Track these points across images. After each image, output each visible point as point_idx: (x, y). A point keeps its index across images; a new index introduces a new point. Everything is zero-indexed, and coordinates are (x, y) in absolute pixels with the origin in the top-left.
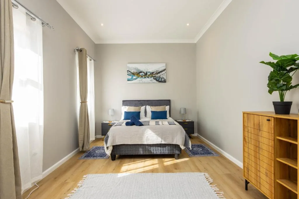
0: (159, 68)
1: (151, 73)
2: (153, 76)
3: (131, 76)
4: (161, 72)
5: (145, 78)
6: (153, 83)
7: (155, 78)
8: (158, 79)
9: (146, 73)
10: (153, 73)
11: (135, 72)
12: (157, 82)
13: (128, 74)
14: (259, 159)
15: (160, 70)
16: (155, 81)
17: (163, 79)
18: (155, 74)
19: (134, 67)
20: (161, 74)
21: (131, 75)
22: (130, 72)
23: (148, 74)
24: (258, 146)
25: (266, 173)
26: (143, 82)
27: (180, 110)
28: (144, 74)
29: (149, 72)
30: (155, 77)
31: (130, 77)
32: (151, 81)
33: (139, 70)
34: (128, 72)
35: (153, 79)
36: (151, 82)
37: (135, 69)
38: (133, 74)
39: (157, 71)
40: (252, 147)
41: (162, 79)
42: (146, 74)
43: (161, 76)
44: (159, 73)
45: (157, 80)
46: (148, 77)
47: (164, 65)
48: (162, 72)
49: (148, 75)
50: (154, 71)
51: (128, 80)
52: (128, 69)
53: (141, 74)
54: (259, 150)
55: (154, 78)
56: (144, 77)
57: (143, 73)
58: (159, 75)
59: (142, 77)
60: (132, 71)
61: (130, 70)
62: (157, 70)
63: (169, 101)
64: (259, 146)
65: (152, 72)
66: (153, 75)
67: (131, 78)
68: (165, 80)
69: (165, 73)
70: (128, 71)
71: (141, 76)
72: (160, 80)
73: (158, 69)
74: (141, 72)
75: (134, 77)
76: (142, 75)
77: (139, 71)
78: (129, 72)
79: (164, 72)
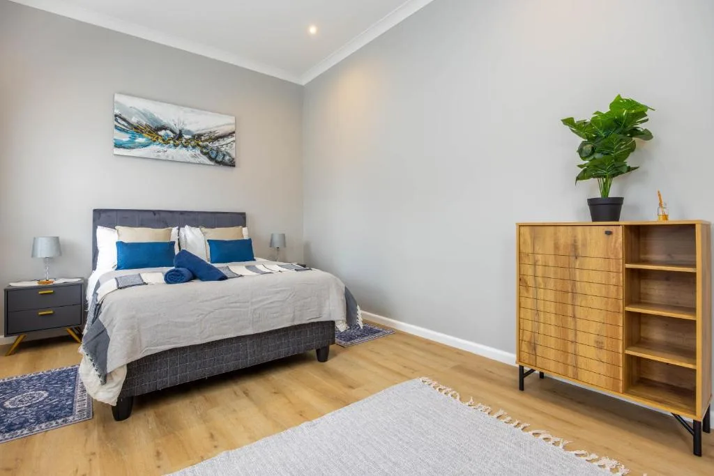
0: (218, 127)
1: (194, 136)
2: (198, 145)
3: (130, 135)
4: (222, 137)
5: (176, 146)
6: (200, 164)
7: (204, 151)
8: (213, 156)
9: (178, 132)
10: (200, 136)
11: (144, 123)
12: (212, 163)
13: (116, 127)
14: (574, 317)
15: (220, 132)
16: (205, 159)
17: (227, 158)
18: (206, 140)
19: (139, 108)
20: (222, 142)
21: (127, 132)
22: (124, 120)
23: (187, 137)
24: (570, 290)
25: (597, 342)
26: (170, 158)
27: (272, 240)
28: (172, 135)
29: (188, 132)
30: (205, 147)
31: (125, 138)
32: (193, 157)
33: (156, 120)
34: (116, 120)
35: (199, 152)
36: (192, 160)
37: (145, 115)
38: (137, 129)
39: (211, 132)
40: (548, 296)
41: (224, 155)
42: (180, 136)
43: (223, 149)
44: (217, 138)
45: (211, 159)
46: (186, 147)
47: (231, 120)
48: (225, 139)
49: (184, 141)
50: (203, 132)
51: (118, 145)
52: (117, 112)
53: (162, 133)
54: (573, 298)
55: (202, 152)
56: (172, 142)
57: (168, 132)
58: (216, 144)
59: (165, 142)
60: (134, 120)
61: (123, 116)
62: (212, 130)
63: (243, 215)
64: (572, 290)
65: (198, 132)
66: (201, 143)
67: (128, 139)
68: (233, 159)
69: (234, 141)
70: (116, 116)
71: (163, 140)
72: (220, 158)
73: (215, 129)
74: (164, 128)
75: (140, 140)
76: (168, 136)
77: (156, 124)
78: (120, 121)
79: (230, 140)
